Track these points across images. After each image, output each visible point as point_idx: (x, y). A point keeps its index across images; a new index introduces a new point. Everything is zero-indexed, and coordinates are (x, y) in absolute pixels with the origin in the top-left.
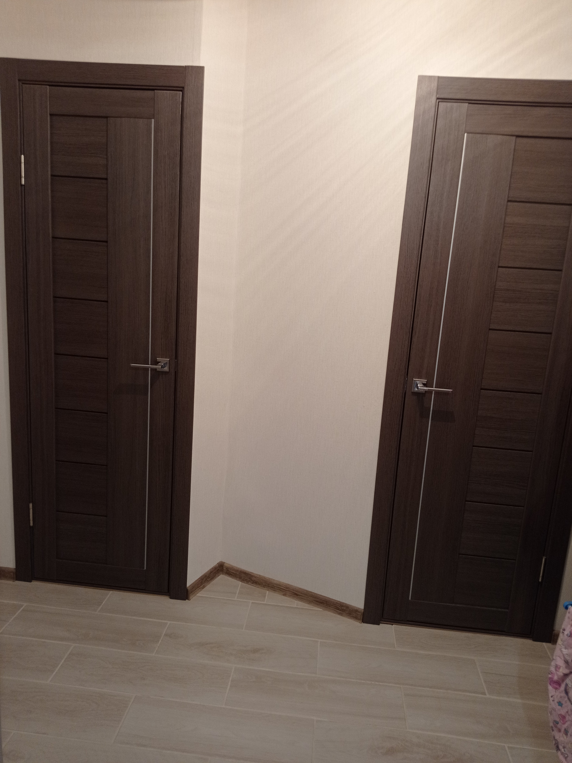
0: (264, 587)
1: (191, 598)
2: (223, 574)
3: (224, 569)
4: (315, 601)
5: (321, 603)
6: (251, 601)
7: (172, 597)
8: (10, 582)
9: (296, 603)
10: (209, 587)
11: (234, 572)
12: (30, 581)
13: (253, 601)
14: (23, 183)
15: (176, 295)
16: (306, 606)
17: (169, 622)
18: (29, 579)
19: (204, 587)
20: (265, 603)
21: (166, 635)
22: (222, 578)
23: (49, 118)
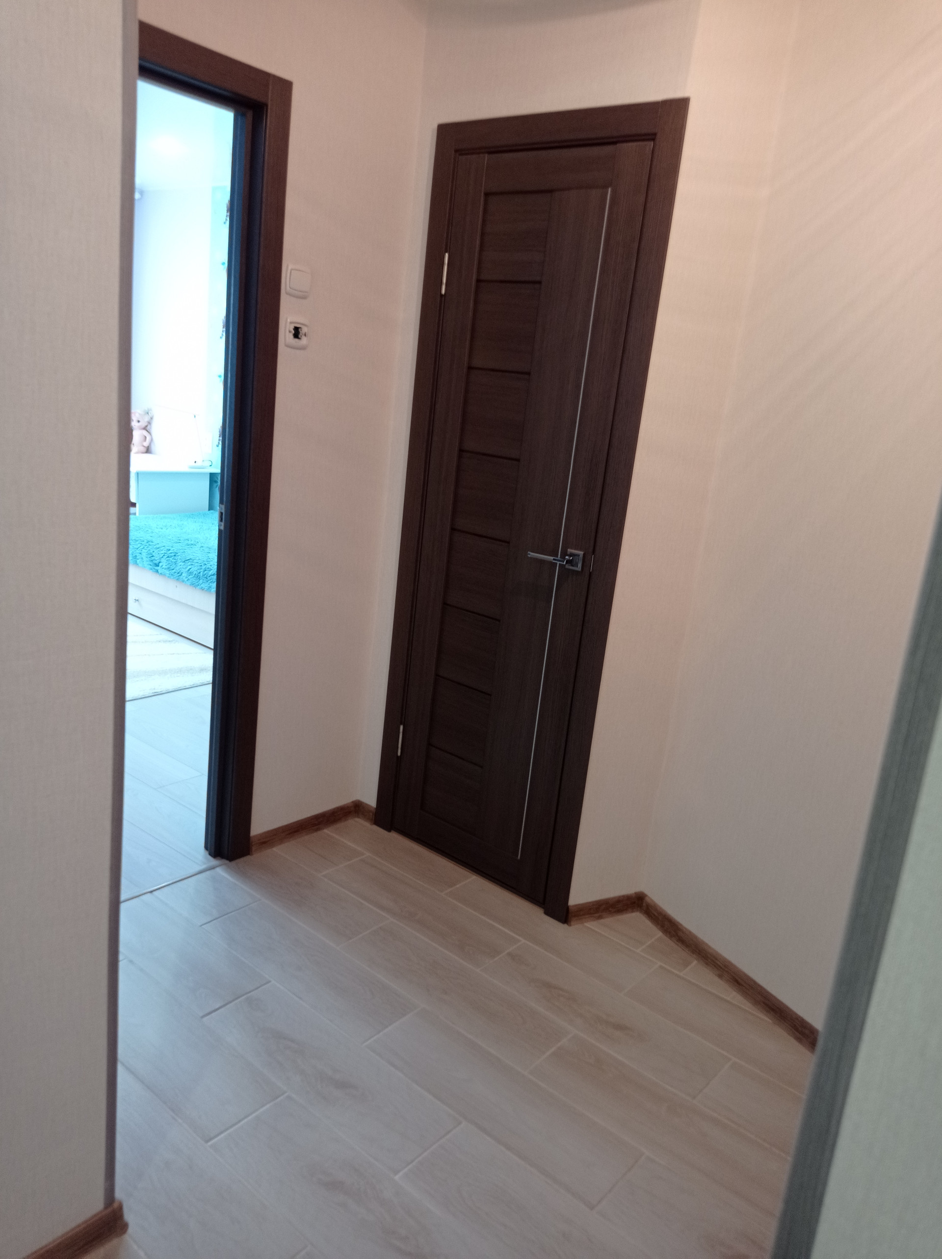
0: (693, 953)
1: (572, 923)
2: (641, 912)
3: (644, 904)
4: (764, 1003)
5: (773, 1010)
6: (659, 963)
7: (547, 913)
8: (367, 824)
9: (734, 996)
10: (609, 920)
11: (656, 914)
12: (389, 830)
13: (664, 965)
14: (443, 292)
15: (605, 456)
16: (746, 1005)
17: (523, 941)
18: (389, 827)
19: (600, 917)
20: (681, 974)
21: (509, 954)
22: (636, 918)
23: (482, 199)
